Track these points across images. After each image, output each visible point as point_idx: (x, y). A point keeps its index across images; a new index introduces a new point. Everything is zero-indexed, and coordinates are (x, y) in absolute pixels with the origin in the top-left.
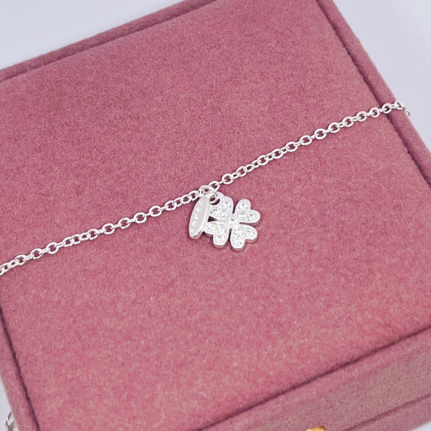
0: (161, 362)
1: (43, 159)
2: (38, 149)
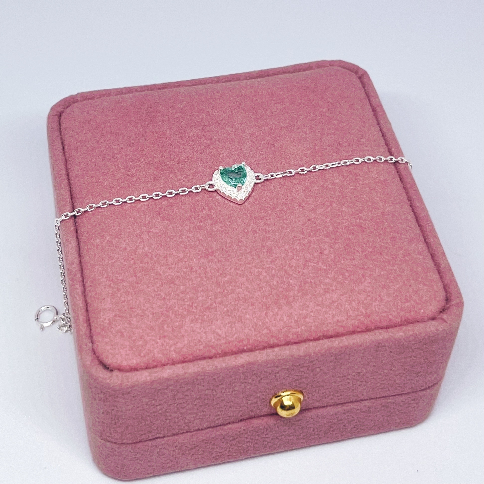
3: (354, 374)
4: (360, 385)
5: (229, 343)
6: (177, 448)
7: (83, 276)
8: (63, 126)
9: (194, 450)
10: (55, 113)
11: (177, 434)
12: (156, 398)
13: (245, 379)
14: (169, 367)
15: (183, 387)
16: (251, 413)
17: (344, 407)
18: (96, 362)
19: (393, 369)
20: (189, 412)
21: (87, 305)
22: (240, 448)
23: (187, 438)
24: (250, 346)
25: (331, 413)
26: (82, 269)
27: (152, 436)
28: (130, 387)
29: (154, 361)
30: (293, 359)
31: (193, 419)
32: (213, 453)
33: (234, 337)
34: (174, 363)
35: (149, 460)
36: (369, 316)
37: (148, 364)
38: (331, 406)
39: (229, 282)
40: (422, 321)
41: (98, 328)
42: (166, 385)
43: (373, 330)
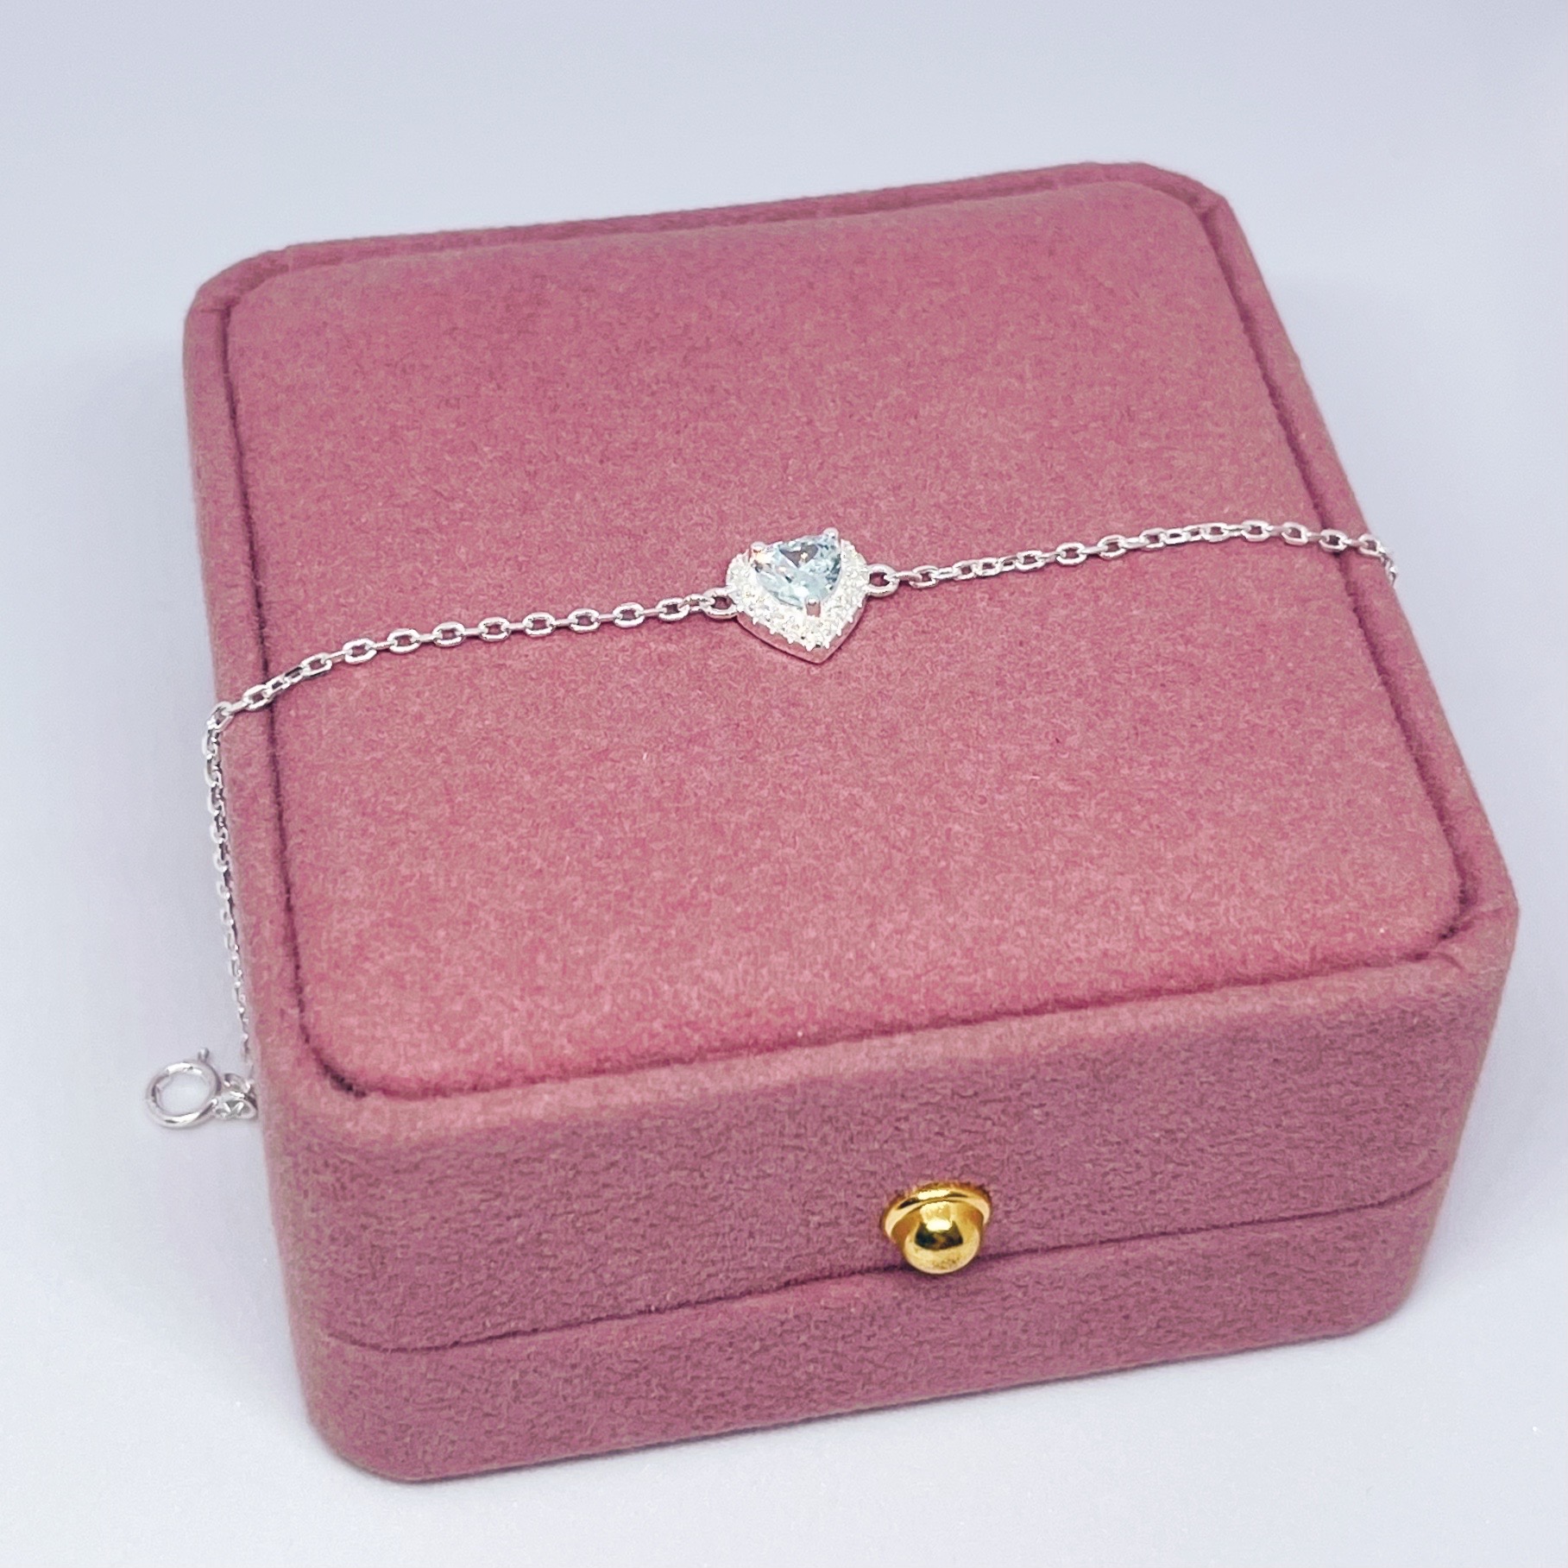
3: (1157, 1135)
4: (1175, 1177)
5: (749, 1015)
6: (579, 1371)
7: (279, 804)
8: (236, 341)
9: (634, 1381)
10: (210, 303)
11: (579, 1324)
12: (507, 1189)
13: (797, 1136)
14: (547, 1086)
15: (593, 1155)
16: (819, 1259)
17: (1124, 1253)
18: (313, 1067)
19: (1285, 1122)
20: (617, 1245)
21: (288, 891)
22: (784, 1382)
23: (610, 1338)
24: (814, 1029)
25: (1082, 1272)
26: (278, 781)
27: (494, 1326)
28: (417, 1148)
29: (499, 1065)
30: (955, 1073)
31: (628, 1271)
32: (695, 1397)
33: (766, 996)
34: (564, 1073)
35: (487, 1409)
36: (1208, 941)
37: (481, 1076)
38: (1080, 1246)
39: (756, 826)
40: (1380, 960)
41: (320, 960)
42: (536, 1144)
43: (1221, 987)
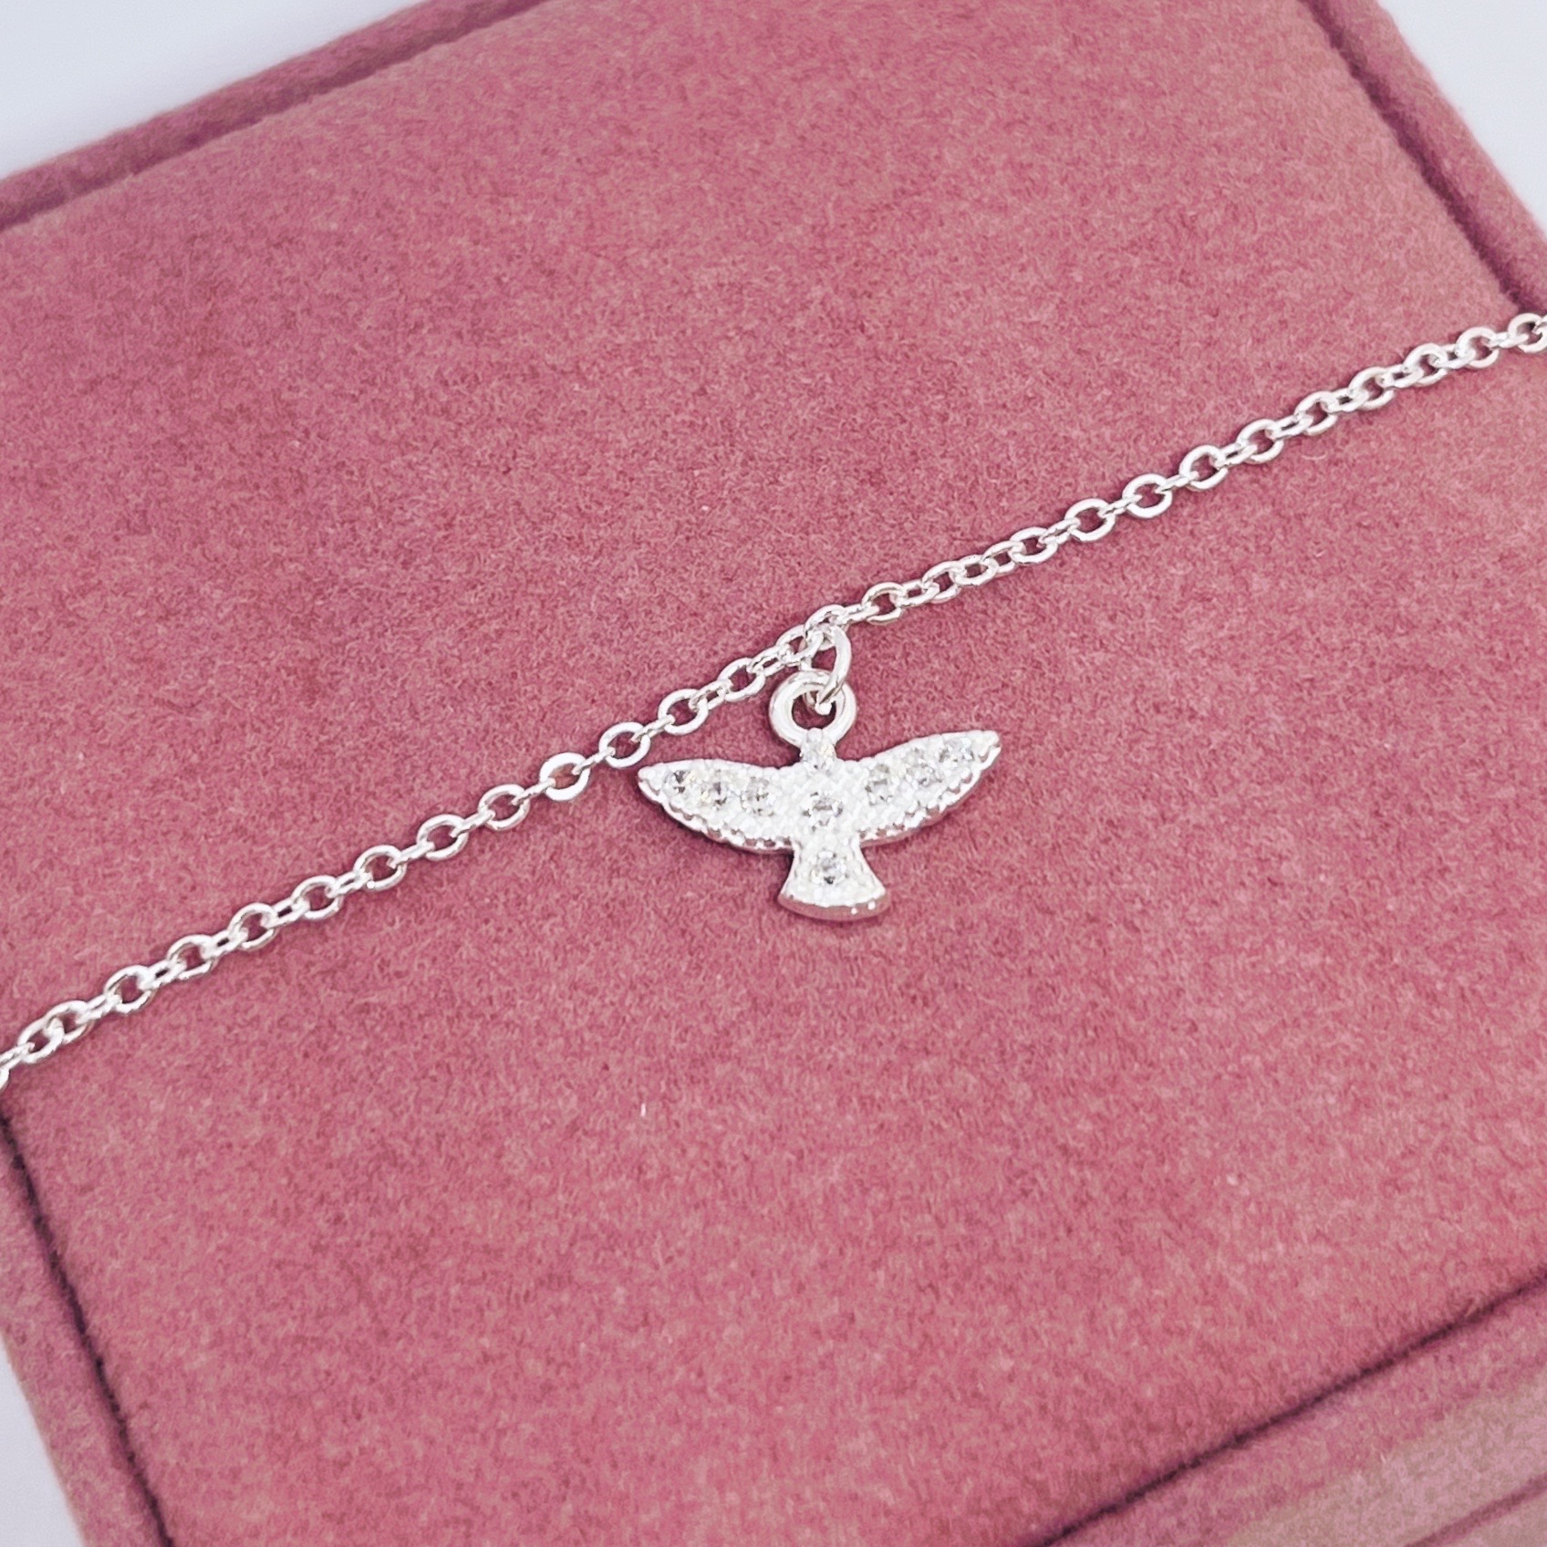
0: (700, 1374)
1: (159, 560)
2: (136, 519)
